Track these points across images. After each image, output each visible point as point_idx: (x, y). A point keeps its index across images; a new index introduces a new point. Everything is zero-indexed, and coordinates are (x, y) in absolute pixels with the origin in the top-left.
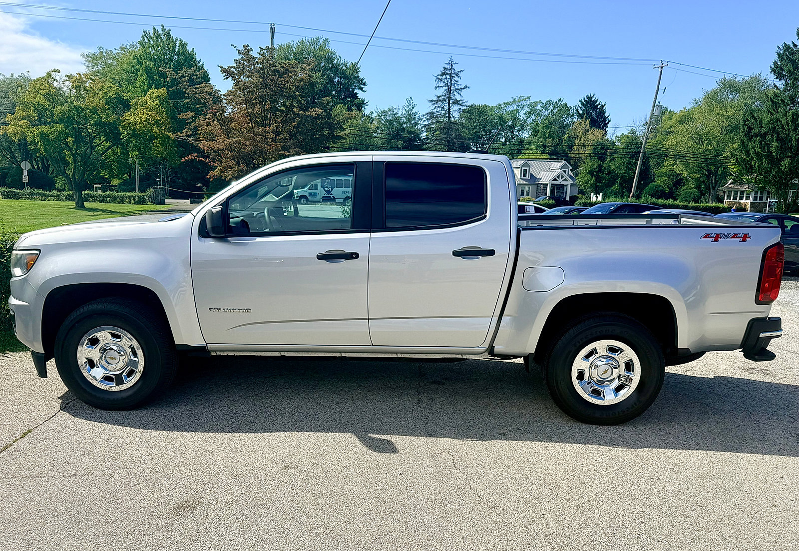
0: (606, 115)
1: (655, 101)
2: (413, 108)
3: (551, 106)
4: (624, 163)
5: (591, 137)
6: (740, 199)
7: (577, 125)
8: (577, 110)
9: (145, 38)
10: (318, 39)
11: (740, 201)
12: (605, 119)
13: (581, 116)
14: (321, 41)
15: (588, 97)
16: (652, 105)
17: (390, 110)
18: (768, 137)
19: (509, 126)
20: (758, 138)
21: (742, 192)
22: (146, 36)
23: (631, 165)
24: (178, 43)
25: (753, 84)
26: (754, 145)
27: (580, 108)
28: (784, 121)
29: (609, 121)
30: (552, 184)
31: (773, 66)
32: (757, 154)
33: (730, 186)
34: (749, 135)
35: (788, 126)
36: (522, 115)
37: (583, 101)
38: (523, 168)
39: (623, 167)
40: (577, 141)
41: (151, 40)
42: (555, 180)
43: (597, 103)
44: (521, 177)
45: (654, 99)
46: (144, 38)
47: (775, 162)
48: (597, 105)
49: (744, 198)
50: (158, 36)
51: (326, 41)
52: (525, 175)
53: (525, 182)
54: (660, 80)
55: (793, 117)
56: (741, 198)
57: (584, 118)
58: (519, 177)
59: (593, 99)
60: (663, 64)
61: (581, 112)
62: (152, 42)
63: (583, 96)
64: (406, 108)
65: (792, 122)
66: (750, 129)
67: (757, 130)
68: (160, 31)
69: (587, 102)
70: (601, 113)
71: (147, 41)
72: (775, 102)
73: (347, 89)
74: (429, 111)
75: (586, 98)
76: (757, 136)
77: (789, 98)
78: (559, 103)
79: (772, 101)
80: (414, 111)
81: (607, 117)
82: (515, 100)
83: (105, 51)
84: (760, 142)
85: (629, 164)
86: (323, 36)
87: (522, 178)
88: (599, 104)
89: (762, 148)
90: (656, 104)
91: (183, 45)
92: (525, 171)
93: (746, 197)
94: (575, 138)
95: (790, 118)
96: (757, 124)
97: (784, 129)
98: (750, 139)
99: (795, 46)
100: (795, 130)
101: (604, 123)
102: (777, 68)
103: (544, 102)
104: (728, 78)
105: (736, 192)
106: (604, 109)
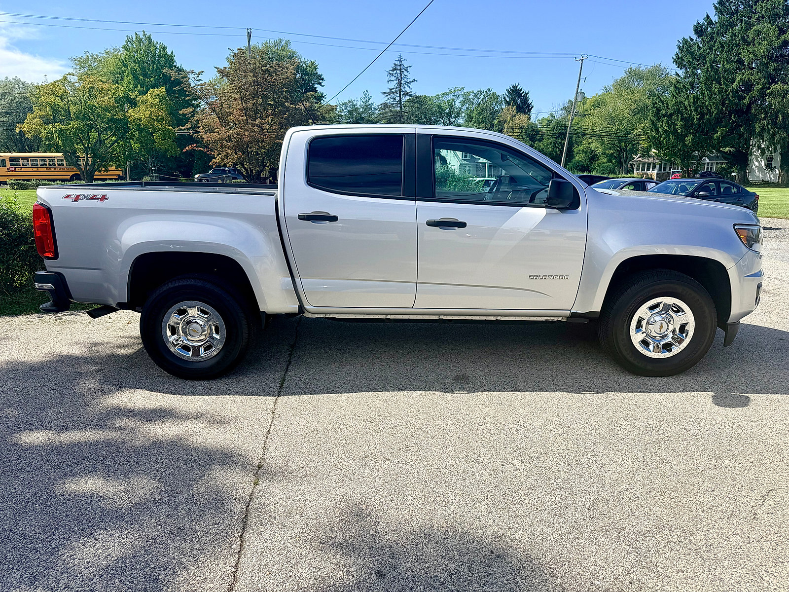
0: (530, 102)
2: (369, 99)
3: (482, 95)
4: (551, 143)
5: (518, 121)
6: (647, 171)
7: (507, 112)
8: (505, 98)
9: (129, 43)
10: (281, 41)
11: (647, 172)
12: (529, 105)
13: (508, 103)
14: (283, 42)
15: (513, 87)
16: (575, 92)
17: (350, 102)
18: (674, 117)
19: (447, 114)
20: (665, 119)
21: (649, 164)
22: (129, 41)
23: (557, 144)
24: (158, 46)
25: (656, 73)
26: (663, 125)
27: (507, 96)
28: (686, 103)
29: (532, 107)
30: (489, 163)
31: (675, 57)
32: (665, 131)
33: (638, 159)
34: (657, 115)
35: (690, 107)
36: (458, 104)
37: (509, 90)
39: (550, 146)
40: (506, 125)
41: (134, 45)
43: (522, 92)
44: (462, 158)
46: (127, 43)
47: (680, 138)
48: (522, 93)
49: (651, 169)
50: (140, 41)
51: (288, 42)
52: (466, 156)
53: (466, 162)
54: (581, 71)
55: (694, 99)
56: (648, 169)
57: (512, 104)
59: (518, 88)
60: (583, 57)
61: (508, 100)
62: (135, 46)
63: (509, 86)
64: (363, 100)
65: (693, 103)
66: (658, 110)
67: (664, 112)
68: (142, 36)
69: (513, 91)
70: (526, 100)
71: (130, 45)
72: (678, 88)
73: (308, 84)
74: (383, 102)
75: (512, 87)
76: (664, 116)
77: (690, 84)
78: (489, 93)
79: (675, 86)
80: (370, 102)
81: (531, 104)
82: (451, 91)
83: (90, 54)
84: (667, 122)
85: (555, 144)
86: (285, 38)
87: (464, 158)
88: (523, 92)
89: (669, 126)
90: (579, 91)
91: (164, 48)
94: (505, 122)
95: (691, 101)
96: (664, 107)
97: (687, 110)
98: (659, 120)
99: (692, 40)
100: (696, 110)
101: (528, 108)
102: (678, 58)
103: (476, 92)
104: (633, 68)
105: (644, 164)
106: (528, 96)
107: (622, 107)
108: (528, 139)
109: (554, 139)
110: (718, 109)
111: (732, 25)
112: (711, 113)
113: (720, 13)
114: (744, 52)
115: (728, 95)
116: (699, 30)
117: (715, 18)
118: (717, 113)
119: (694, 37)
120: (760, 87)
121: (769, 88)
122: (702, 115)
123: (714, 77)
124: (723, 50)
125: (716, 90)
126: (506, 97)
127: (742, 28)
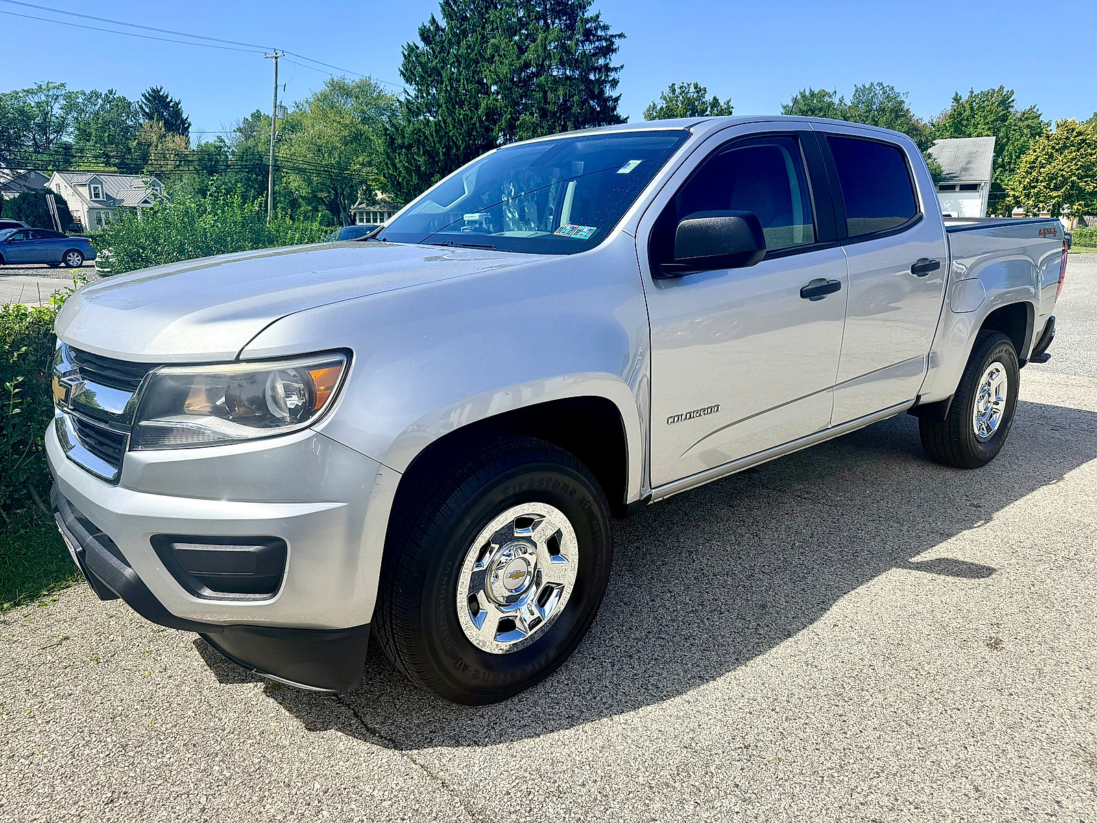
0: (184, 116)
1: (276, 99)
3: (99, 100)
5: (171, 145)
7: (151, 131)
8: (141, 107)
12: (183, 122)
13: (150, 117)
15: (153, 91)
16: (273, 105)
18: (414, 150)
19: (38, 125)
20: (403, 151)
21: (375, 213)
26: (400, 160)
28: (427, 132)
29: (189, 125)
30: (142, 208)
33: (360, 206)
34: (392, 146)
35: (433, 138)
36: (57, 110)
37: (147, 95)
38: (92, 186)
40: (152, 150)
42: (146, 202)
43: (168, 100)
44: (91, 198)
45: (273, 98)
47: (424, 178)
48: (169, 103)
49: (378, 220)
52: (97, 195)
53: (99, 205)
54: (276, 74)
55: (436, 127)
56: (375, 221)
57: (155, 119)
58: (88, 198)
59: (161, 94)
60: (276, 54)
61: (147, 110)
63: (146, 88)
65: (436, 132)
66: (393, 140)
67: (400, 141)
69: (154, 97)
70: (177, 113)
72: (412, 110)
75: (150, 91)
76: (401, 147)
77: (426, 106)
78: (111, 96)
79: (407, 107)
81: (186, 119)
82: (40, 87)
84: (406, 155)
88: (171, 101)
89: (410, 163)
90: (278, 103)
92: (95, 188)
93: (380, 219)
94: (149, 146)
95: (433, 129)
96: (399, 134)
97: (428, 140)
98: (394, 151)
99: (417, 48)
100: (440, 142)
101: (183, 126)
102: (406, 71)
103: (88, 92)
104: (336, 79)
105: (368, 213)
106: (179, 107)
107: (331, 133)
108: (205, 171)
109: (246, 174)
110: (466, 142)
111: (464, 33)
112: (458, 148)
113: (449, 15)
114: (485, 71)
115: (474, 124)
116: (426, 36)
117: (443, 23)
118: (465, 146)
119: (421, 44)
120: (509, 117)
121: (519, 120)
122: (449, 148)
123: (454, 102)
124: (460, 65)
125: (461, 116)
126: (143, 105)
127: (477, 39)
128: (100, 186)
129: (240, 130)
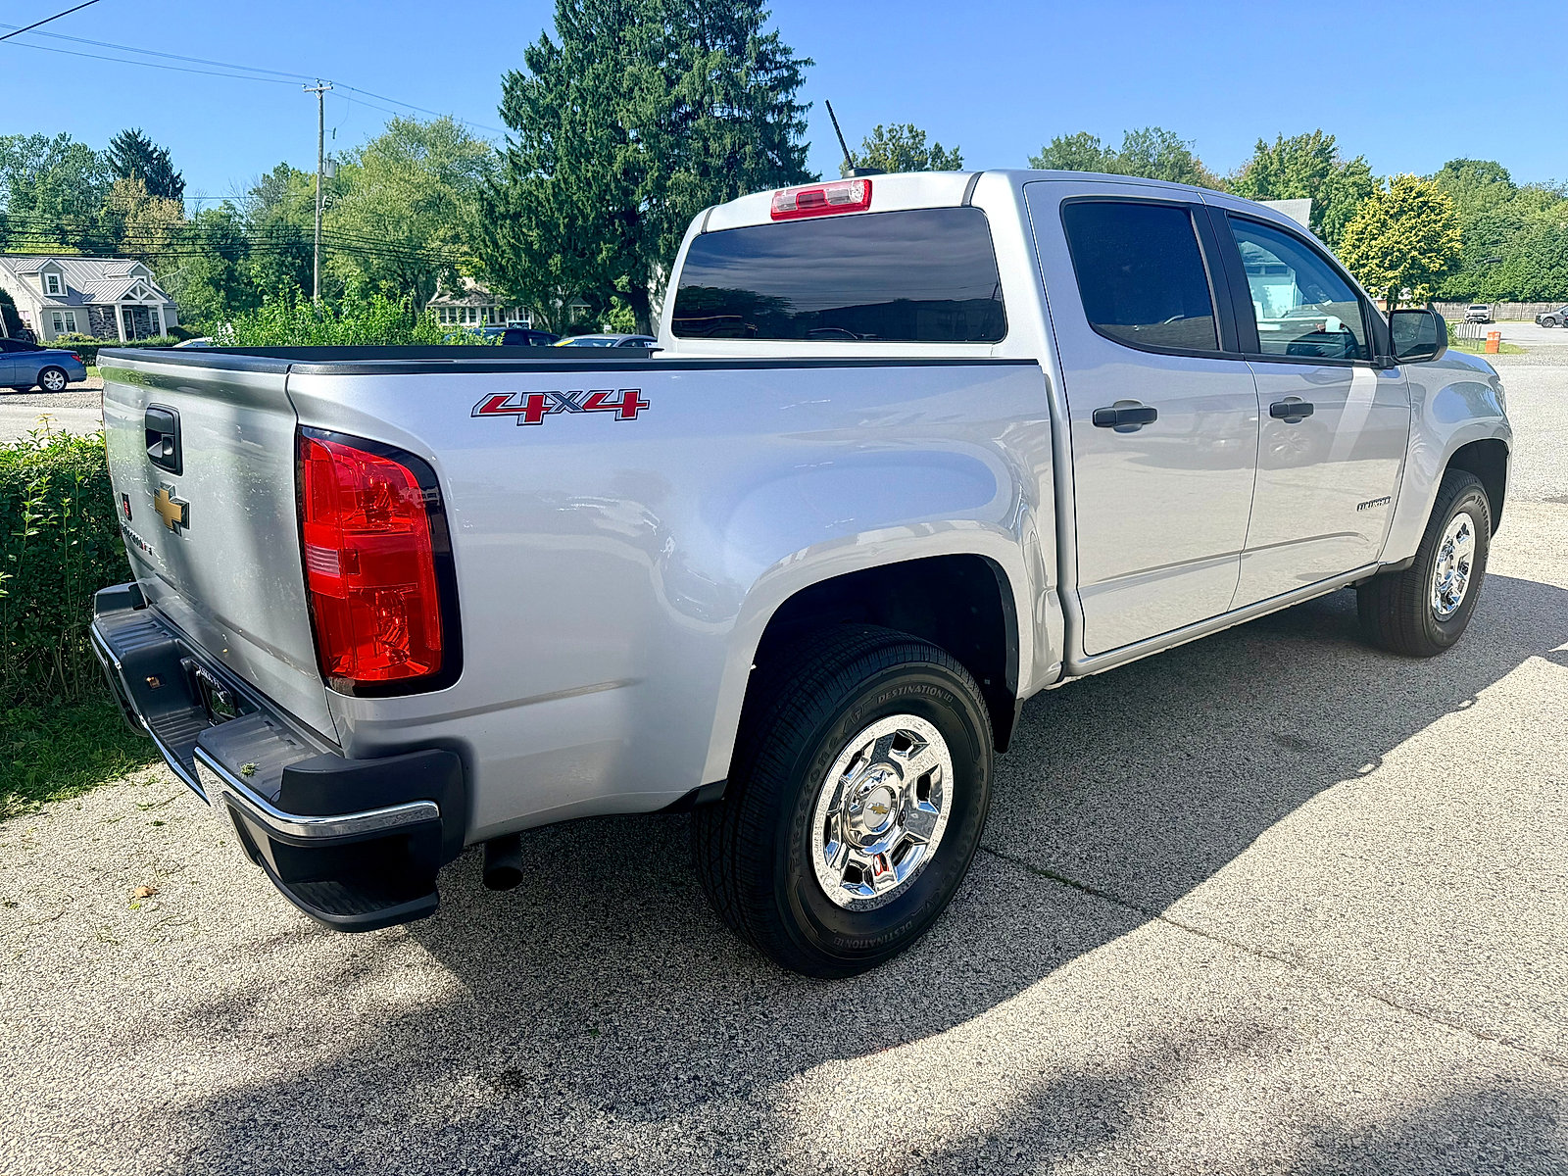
0: (175, 172)
1: (322, 151)
3: (46, 149)
4: (271, 264)
5: (157, 215)
7: (128, 193)
8: (110, 159)
12: (174, 180)
13: (124, 173)
15: (128, 136)
16: (319, 158)
18: (524, 220)
20: (508, 221)
21: (463, 310)
23: (286, 266)
26: (504, 235)
27: (117, 155)
28: (541, 196)
29: (183, 185)
30: (123, 307)
31: (501, 107)
32: (512, 246)
34: (491, 215)
35: (549, 204)
37: (119, 142)
38: (47, 275)
39: (271, 271)
40: (129, 221)
42: (128, 297)
43: (151, 149)
44: (45, 292)
45: (319, 149)
47: (540, 259)
48: (152, 152)
49: (468, 319)
52: (54, 289)
53: (58, 303)
54: (322, 114)
55: (553, 188)
56: (463, 320)
57: (132, 176)
58: (42, 294)
59: (139, 140)
60: (321, 86)
61: (119, 164)
63: (117, 132)
66: (492, 207)
67: (502, 209)
69: (130, 146)
70: (163, 167)
72: (518, 166)
75: (123, 136)
76: (504, 217)
77: (538, 159)
78: (64, 143)
79: (512, 161)
81: (178, 177)
84: (512, 228)
85: (281, 266)
87: (49, 294)
88: (155, 150)
89: (518, 240)
90: (325, 156)
92: (53, 280)
93: (470, 317)
94: (124, 215)
95: (550, 191)
96: (501, 199)
97: (543, 207)
98: (494, 223)
99: (523, 77)
100: (560, 210)
101: (174, 186)
102: (509, 110)
103: (28, 137)
104: (402, 120)
106: (167, 159)
107: (397, 197)
110: (596, 210)
111: (590, 58)
112: (585, 218)
113: (568, 34)
114: (621, 110)
115: (607, 185)
116: (535, 63)
117: (558, 43)
118: (596, 216)
119: (528, 73)
120: (656, 174)
121: (670, 178)
122: (573, 219)
123: (579, 154)
124: (585, 103)
125: (589, 174)
126: (113, 156)
127: (608, 66)
128: (58, 275)
129: (258, 191)
